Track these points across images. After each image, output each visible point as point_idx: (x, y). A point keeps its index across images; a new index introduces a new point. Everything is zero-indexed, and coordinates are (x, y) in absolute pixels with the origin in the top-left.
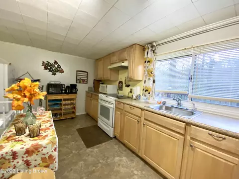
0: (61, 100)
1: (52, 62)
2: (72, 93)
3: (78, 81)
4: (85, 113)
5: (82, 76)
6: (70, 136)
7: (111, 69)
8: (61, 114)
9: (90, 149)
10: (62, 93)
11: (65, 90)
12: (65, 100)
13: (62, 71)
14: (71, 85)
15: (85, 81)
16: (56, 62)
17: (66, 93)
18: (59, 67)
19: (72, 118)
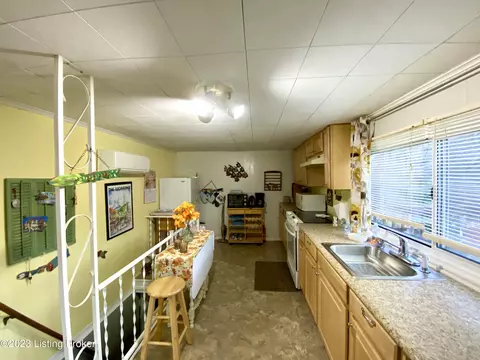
0: (242, 216)
1: (234, 165)
2: (257, 206)
3: (268, 187)
4: (278, 239)
5: (274, 179)
6: (244, 268)
7: (308, 167)
8: (243, 235)
9: (257, 293)
10: (243, 206)
11: (248, 203)
12: (248, 216)
13: (246, 176)
14: (257, 194)
15: (277, 187)
16: (238, 165)
17: (249, 206)
18: (242, 170)
19: (259, 244)
